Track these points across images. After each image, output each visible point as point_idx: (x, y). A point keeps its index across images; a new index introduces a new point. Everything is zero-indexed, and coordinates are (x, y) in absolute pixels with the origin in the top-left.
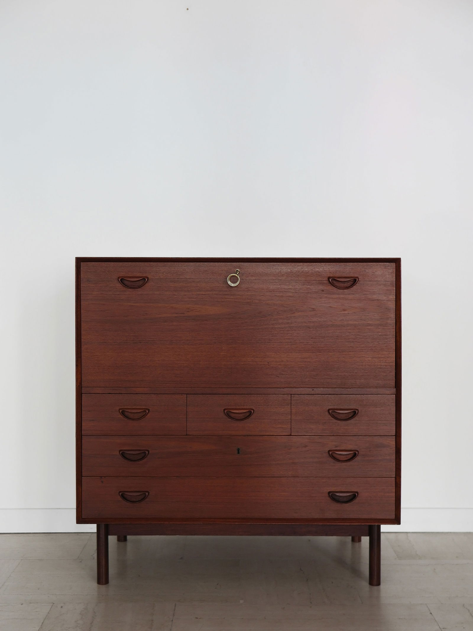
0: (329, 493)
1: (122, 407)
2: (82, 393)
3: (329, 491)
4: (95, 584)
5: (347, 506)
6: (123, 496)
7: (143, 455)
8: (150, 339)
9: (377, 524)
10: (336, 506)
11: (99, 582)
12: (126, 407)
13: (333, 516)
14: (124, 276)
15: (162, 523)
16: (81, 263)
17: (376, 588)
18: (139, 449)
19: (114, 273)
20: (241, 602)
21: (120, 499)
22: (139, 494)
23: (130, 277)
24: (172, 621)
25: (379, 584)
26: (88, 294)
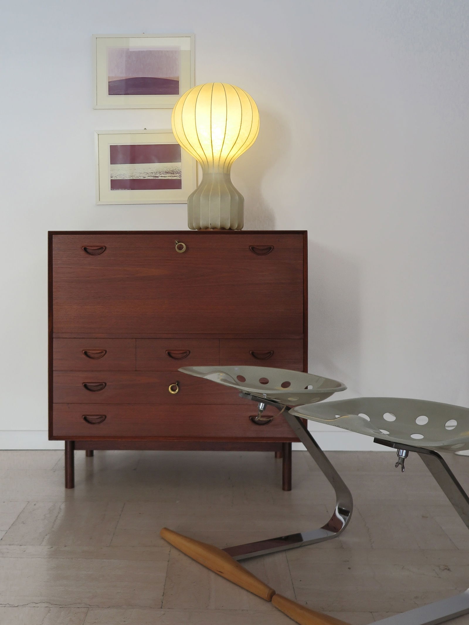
0: (250, 417)
1: (85, 349)
2: (53, 337)
3: (250, 415)
4: (63, 488)
5: (264, 427)
6: (85, 419)
7: (102, 386)
8: (107, 295)
9: (288, 442)
10: (257, 427)
11: (66, 487)
12: (87, 349)
13: (254, 435)
14: (86, 245)
15: (117, 440)
16: (53, 235)
17: (286, 493)
18: (98, 381)
19: (79, 243)
20: (177, 502)
21: (84, 421)
22: (98, 417)
23: (91, 246)
24: (120, 515)
25: (290, 489)
26: (58, 260)
